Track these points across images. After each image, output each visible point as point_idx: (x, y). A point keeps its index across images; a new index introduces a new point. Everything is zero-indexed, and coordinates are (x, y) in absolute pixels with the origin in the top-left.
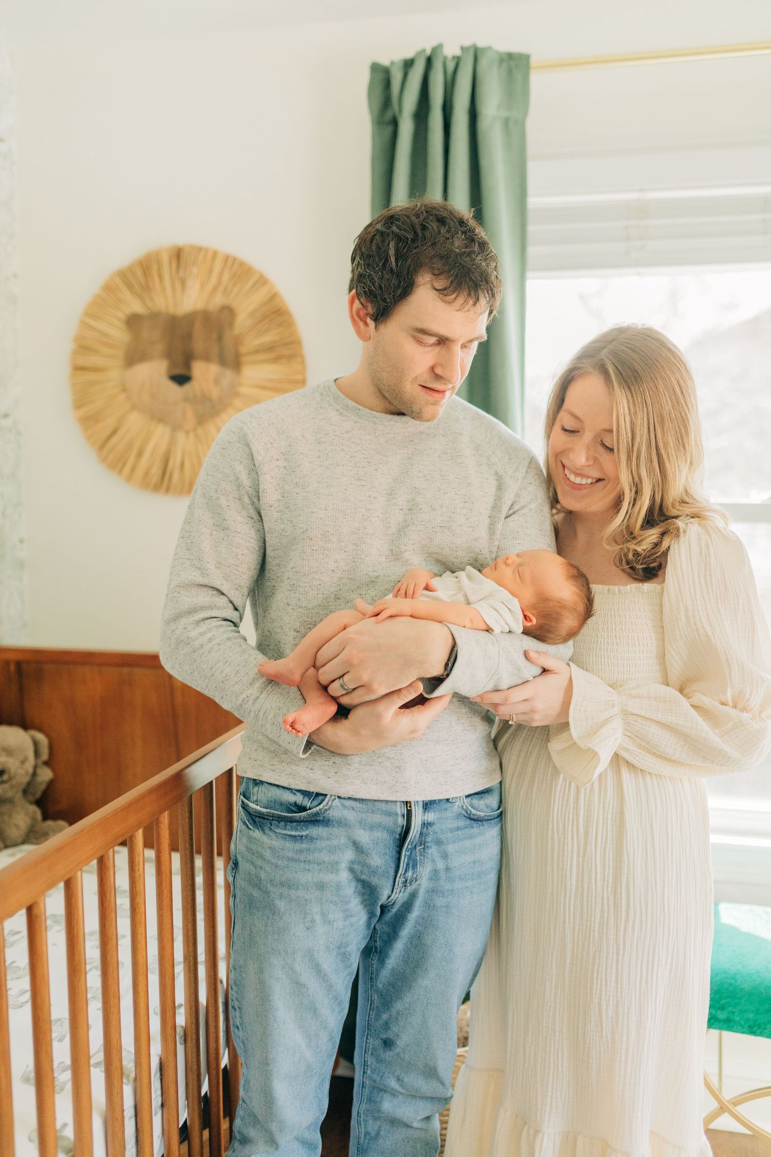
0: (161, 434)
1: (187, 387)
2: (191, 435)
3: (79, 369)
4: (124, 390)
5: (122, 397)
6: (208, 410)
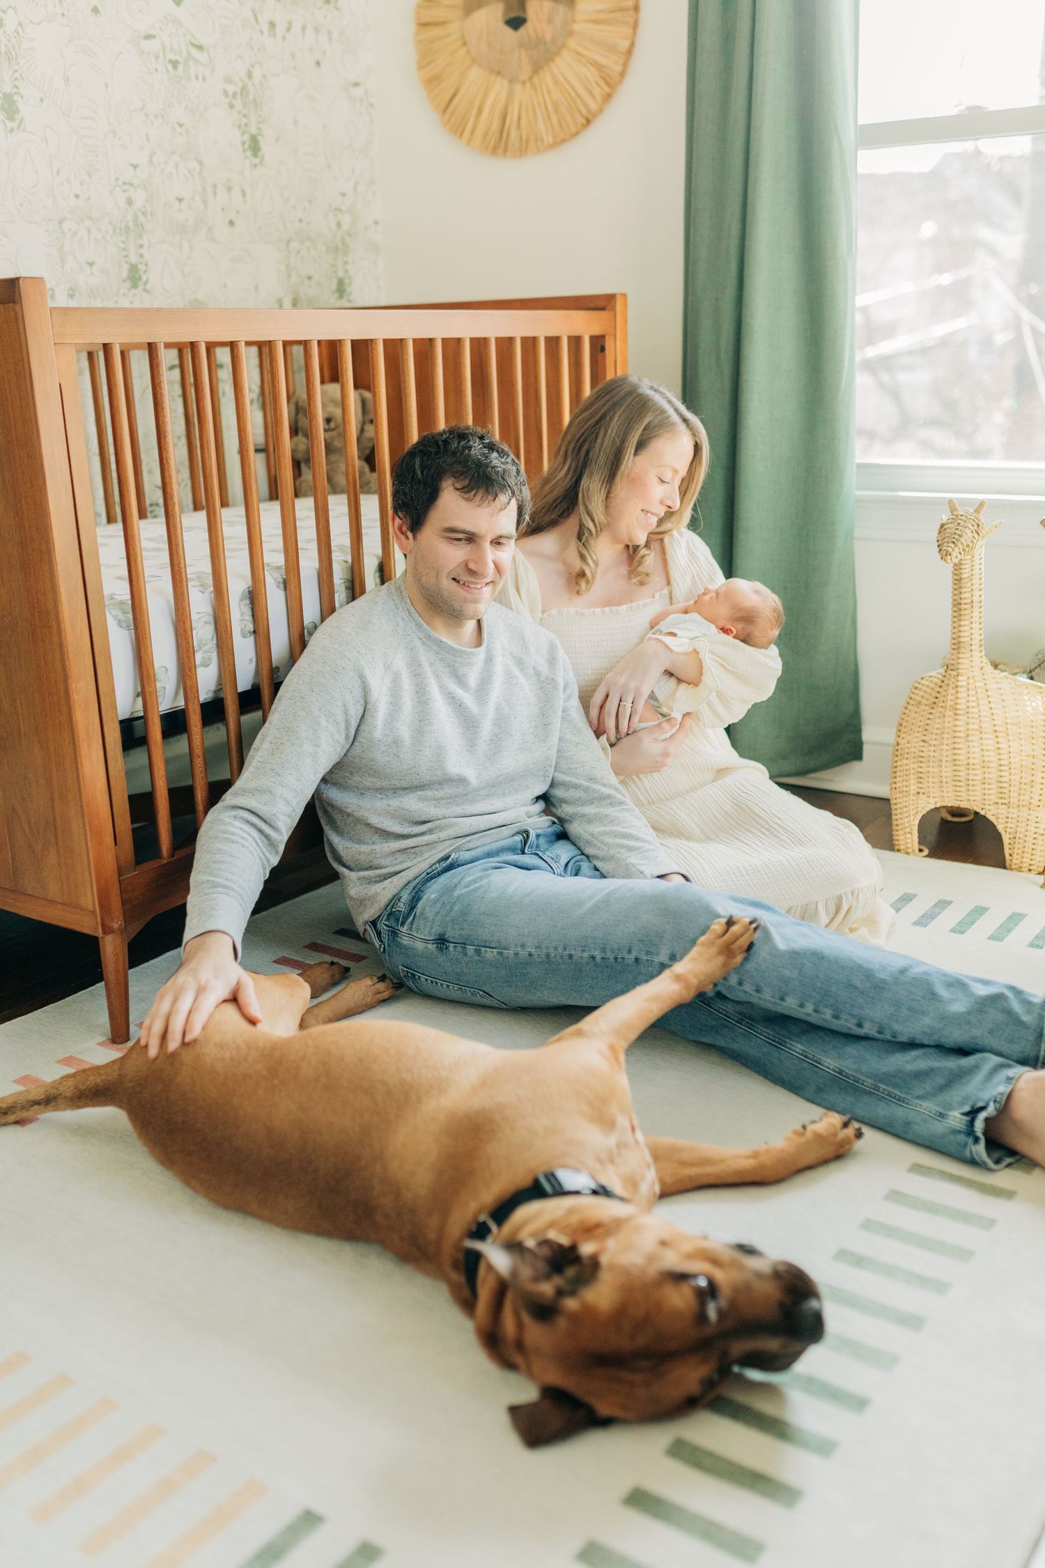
0: (500, 86)
1: (522, 30)
2: (528, 85)
3: (423, 25)
4: (465, 43)
5: (463, 51)
6: (543, 56)
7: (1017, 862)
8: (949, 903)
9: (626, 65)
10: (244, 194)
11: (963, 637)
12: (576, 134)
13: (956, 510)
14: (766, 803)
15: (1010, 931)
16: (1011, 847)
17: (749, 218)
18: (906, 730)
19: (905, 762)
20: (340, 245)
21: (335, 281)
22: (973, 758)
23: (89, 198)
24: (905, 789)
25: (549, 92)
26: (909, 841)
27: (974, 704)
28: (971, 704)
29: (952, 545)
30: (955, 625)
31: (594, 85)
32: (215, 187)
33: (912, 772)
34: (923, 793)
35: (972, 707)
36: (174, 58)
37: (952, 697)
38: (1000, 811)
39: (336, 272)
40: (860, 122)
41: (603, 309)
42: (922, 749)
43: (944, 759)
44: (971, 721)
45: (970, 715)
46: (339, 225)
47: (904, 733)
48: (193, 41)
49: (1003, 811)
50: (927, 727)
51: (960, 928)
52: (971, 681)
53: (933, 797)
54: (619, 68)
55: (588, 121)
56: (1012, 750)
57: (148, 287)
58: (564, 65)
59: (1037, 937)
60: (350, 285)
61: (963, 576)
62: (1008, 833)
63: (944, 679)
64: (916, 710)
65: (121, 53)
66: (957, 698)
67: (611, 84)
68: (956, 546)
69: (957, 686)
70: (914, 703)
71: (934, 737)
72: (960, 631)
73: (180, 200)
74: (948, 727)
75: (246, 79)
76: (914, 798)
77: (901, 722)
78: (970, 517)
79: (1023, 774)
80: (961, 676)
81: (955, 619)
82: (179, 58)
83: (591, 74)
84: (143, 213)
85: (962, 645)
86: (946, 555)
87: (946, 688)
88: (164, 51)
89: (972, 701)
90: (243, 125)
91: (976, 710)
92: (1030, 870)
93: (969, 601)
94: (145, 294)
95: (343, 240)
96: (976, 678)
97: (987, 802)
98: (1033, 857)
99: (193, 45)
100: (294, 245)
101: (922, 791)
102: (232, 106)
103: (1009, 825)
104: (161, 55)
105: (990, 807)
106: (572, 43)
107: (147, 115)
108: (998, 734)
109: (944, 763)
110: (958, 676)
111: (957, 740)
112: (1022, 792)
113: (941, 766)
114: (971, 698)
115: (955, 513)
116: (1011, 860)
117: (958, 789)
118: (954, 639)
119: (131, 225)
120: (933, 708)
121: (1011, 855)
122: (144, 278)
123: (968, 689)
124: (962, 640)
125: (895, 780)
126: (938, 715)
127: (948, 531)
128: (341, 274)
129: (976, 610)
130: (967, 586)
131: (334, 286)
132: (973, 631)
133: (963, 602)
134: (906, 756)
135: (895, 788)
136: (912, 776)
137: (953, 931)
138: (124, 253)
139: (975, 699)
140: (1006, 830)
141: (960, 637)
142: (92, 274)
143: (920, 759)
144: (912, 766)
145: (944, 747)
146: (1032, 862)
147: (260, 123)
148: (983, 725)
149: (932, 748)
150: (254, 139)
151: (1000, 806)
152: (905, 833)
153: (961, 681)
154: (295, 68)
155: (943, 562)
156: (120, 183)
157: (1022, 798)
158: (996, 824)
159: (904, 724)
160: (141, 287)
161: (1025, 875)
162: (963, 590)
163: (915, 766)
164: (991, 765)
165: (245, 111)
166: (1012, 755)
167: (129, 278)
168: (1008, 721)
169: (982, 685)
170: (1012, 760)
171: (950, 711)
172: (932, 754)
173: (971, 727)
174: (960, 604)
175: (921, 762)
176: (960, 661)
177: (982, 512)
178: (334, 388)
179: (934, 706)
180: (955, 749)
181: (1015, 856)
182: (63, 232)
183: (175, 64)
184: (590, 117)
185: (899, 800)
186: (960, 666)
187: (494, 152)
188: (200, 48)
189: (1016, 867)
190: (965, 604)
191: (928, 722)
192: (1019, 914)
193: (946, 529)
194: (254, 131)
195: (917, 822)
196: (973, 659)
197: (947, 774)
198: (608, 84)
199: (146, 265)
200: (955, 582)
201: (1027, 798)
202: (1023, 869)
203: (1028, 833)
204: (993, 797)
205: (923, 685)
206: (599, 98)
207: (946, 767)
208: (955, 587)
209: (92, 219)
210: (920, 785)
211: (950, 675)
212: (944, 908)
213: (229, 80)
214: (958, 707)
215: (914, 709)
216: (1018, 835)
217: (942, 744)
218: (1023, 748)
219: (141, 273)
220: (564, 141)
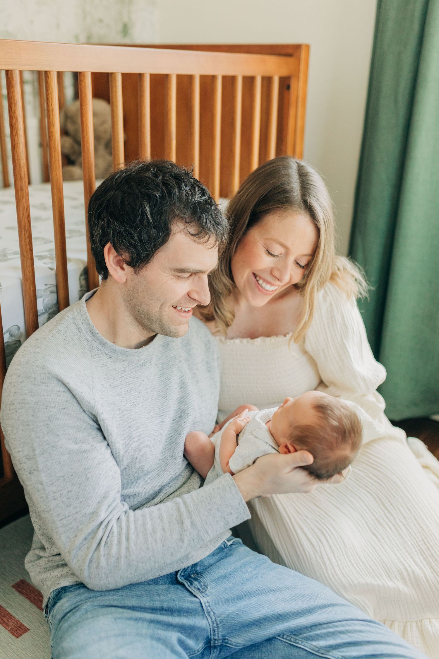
21: (121, 24)
39: (121, 18)
60: (132, 28)
128: (125, 20)
131: (120, 28)
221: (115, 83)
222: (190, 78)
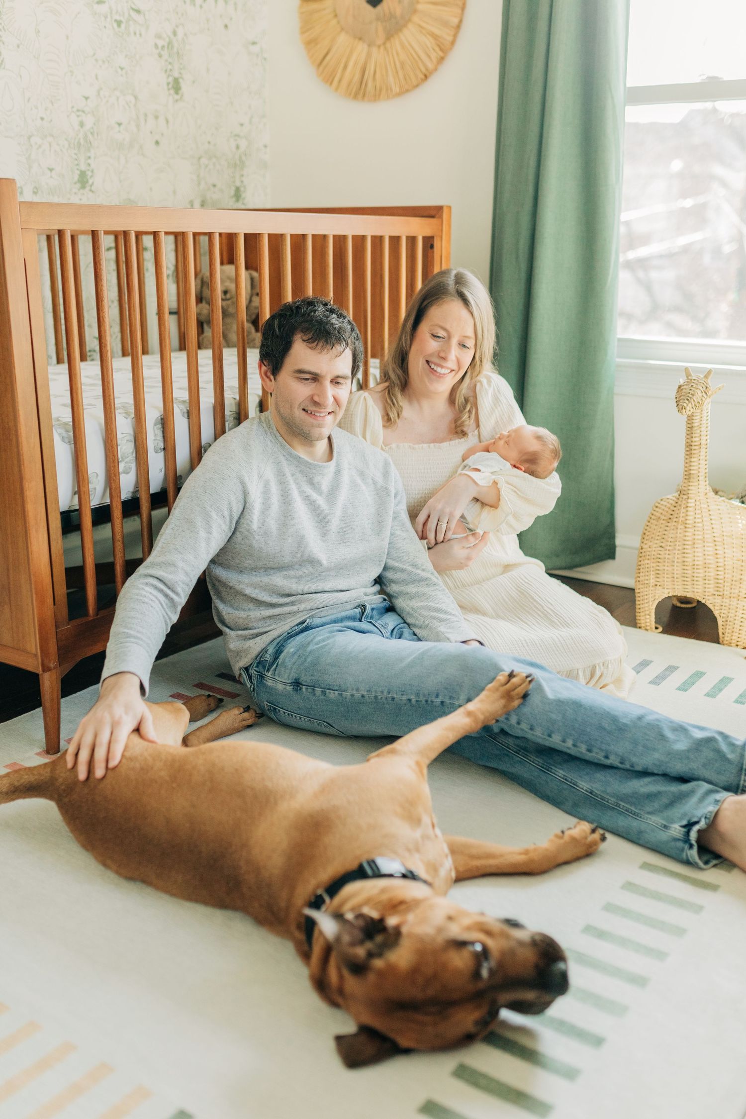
0: (361, 49)
1: (379, 8)
2: (382, 48)
3: (305, 1)
4: (336, 16)
5: (334, 22)
6: (394, 27)
7: (728, 639)
8: (676, 668)
9: (455, 36)
10: (167, 121)
11: (693, 470)
12: (417, 86)
13: (690, 375)
14: (542, 591)
15: (721, 690)
16: (723, 627)
17: (543, 154)
18: (648, 538)
19: (647, 561)
20: (238, 162)
21: (233, 188)
22: (698, 561)
23: (51, 121)
24: (646, 582)
25: (398, 54)
26: (648, 620)
27: (700, 520)
28: (697, 520)
29: (686, 401)
30: (687, 461)
31: (431, 49)
32: (146, 115)
33: (652, 569)
34: (660, 585)
35: (698, 523)
36: (118, 18)
37: (684, 515)
38: (716, 601)
39: (234, 182)
40: (628, 85)
41: (433, 217)
42: (660, 552)
43: (676, 560)
44: (696, 533)
45: (696, 529)
46: (238, 147)
47: (647, 540)
48: (134, 7)
49: (718, 601)
50: (664, 536)
51: (684, 687)
52: (698, 503)
53: (667, 589)
54: (450, 38)
55: (426, 77)
56: (726, 555)
57: (93, 188)
58: (410, 35)
59: (740, 695)
60: (244, 191)
61: (694, 425)
62: (721, 617)
63: (678, 501)
64: (656, 523)
65: (79, 13)
66: (687, 515)
67: (444, 50)
68: (689, 402)
69: (687, 507)
70: (655, 518)
71: (669, 544)
72: (691, 466)
73: (120, 124)
74: (680, 537)
75: (172, 36)
76: (653, 589)
77: (645, 531)
78: (701, 381)
79: (734, 574)
80: (691, 499)
81: (687, 457)
82: (122, 19)
83: (429, 42)
84: (91, 133)
85: (692, 476)
86: (682, 409)
87: (679, 507)
88: (111, 13)
89: (698, 518)
90: (168, 70)
91: (700, 525)
92: (737, 645)
93: (698, 443)
94: (91, 193)
95: (240, 158)
96: (702, 501)
97: (706, 594)
98: (740, 636)
99: (133, 9)
100: (204, 161)
101: (658, 584)
102: (160, 56)
103: (723, 611)
104: (109, 16)
105: (709, 598)
106: (415, 19)
107: (97, 60)
108: (717, 543)
109: (676, 564)
110: (688, 499)
111: (686, 547)
112: (733, 587)
113: (674, 566)
114: (697, 516)
115: (690, 378)
116: (723, 637)
117: (686, 583)
118: (686, 471)
119: (82, 141)
120: (669, 522)
121: (723, 634)
122: (90, 182)
123: (695, 509)
124: (692, 472)
125: (639, 575)
126: (673, 527)
127: (684, 390)
128: (238, 184)
129: (703, 450)
130: (696, 431)
131: (232, 192)
132: (700, 466)
133: (693, 444)
134: (648, 557)
135: (639, 581)
136: (652, 573)
137: (679, 689)
138: (76, 162)
139: (700, 516)
140: (721, 615)
141: (691, 470)
142: (51, 177)
143: (658, 560)
144: (652, 565)
145: (677, 552)
146: (739, 640)
147: (181, 69)
148: (706, 536)
149: (667, 552)
150: (176, 81)
151: (716, 597)
152: (646, 615)
153: (691, 503)
154: (208, 29)
155: (680, 414)
156: (75, 109)
157: (733, 591)
158: (713, 610)
159: (647, 533)
160: (88, 188)
161: (734, 649)
162: (694, 435)
163: (654, 565)
164: (710, 566)
165: (170, 60)
166: (726, 559)
167: (79, 181)
168: (725, 534)
169: (706, 506)
170: (726, 563)
171: (681, 525)
172: (667, 556)
173: (696, 537)
174: (692, 445)
175: (659, 562)
176: (690, 488)
177: (710, 378)
178: (230, 269)
179: (669, 521)
180: (684, 553)
181: (726, 634)
182: (31, 146)
183: (119, 23)
184: (428, 74)
185: (641, 590)
186: (690, 492)
187: (355, 97)
188: (138, 11)
189: (727, 642)
190: (695, 445)
191: (665, 532)
192: (728, 678)
193: (682, 389)
194: (176, 75)
195: (654, 606)
196: (700, 486)
197: (678, 572)
198: (441, 50)
199: (92, 171)
200: (689, 429)
201: (736, 591)
202: (732, 645)
203: (737, 618)
204: (711, 590)
205: (662, 505)
206: (434, 60)
207: (677, 566)
208: (688, 432)
209: (53, 136)
210: (657, 579)
211: (682, 498)
212: (672, 672)
213: (159, 37)
214: (688, 522)
215: (655, 522)
216: (729, 619)
217: (675, 549)
218: (735, 554)
219: (89, 177)
220: (407, 91)
221: (285, 242)
222: (344, 237)
